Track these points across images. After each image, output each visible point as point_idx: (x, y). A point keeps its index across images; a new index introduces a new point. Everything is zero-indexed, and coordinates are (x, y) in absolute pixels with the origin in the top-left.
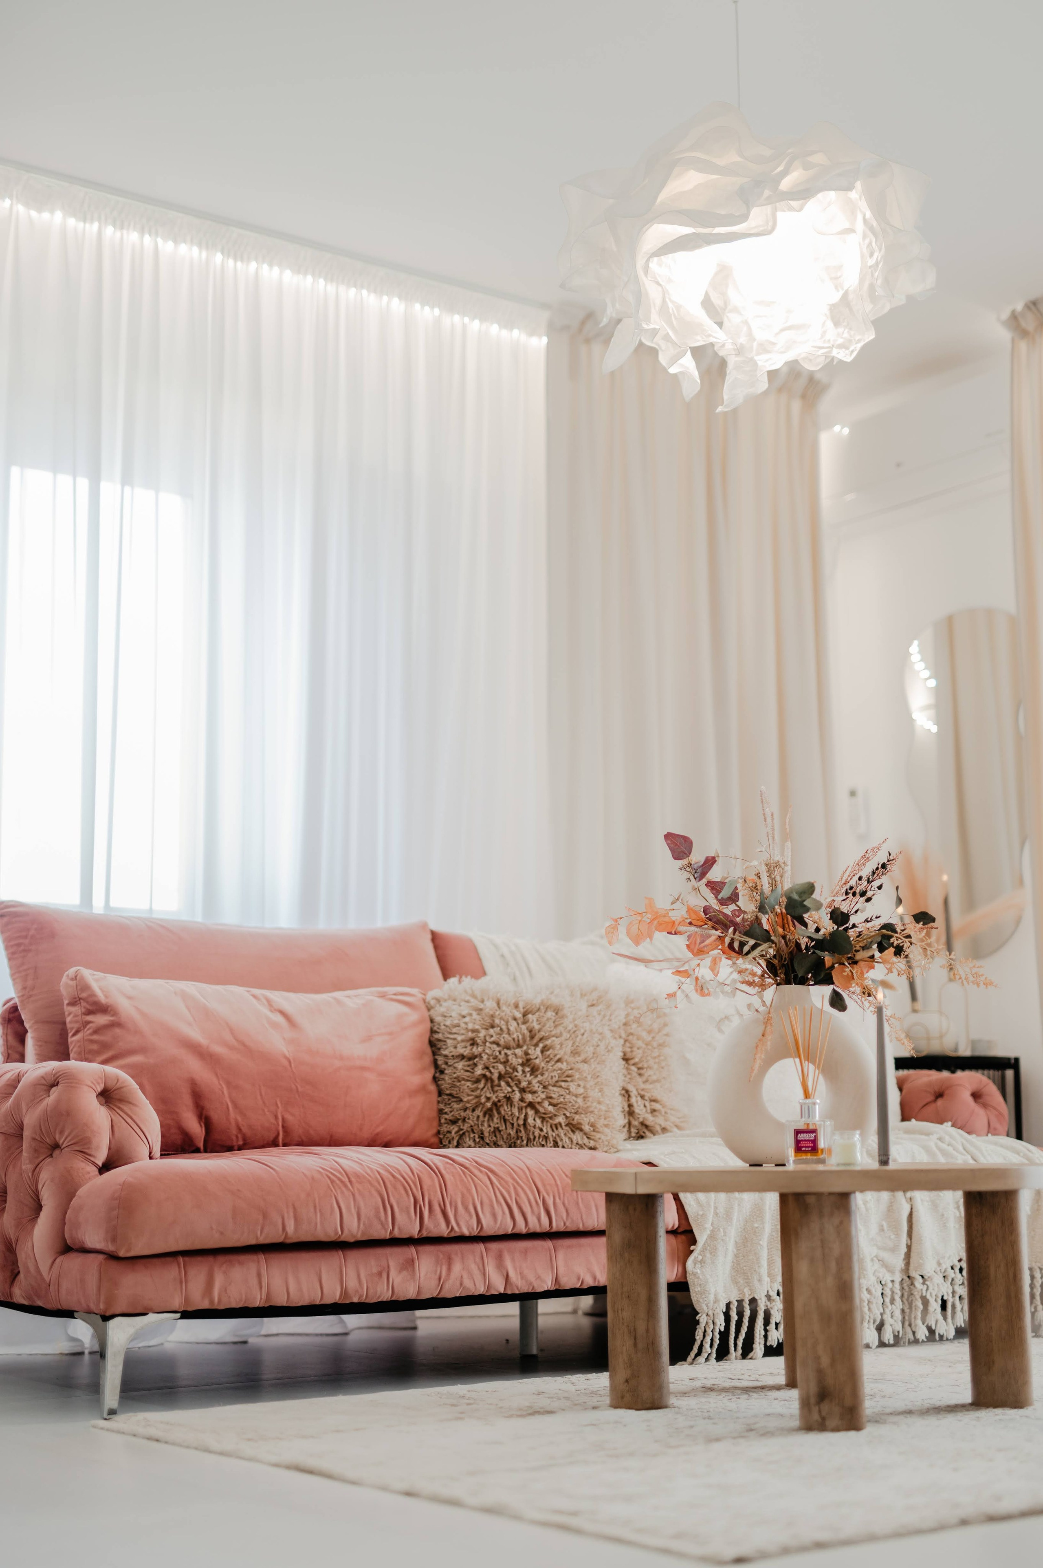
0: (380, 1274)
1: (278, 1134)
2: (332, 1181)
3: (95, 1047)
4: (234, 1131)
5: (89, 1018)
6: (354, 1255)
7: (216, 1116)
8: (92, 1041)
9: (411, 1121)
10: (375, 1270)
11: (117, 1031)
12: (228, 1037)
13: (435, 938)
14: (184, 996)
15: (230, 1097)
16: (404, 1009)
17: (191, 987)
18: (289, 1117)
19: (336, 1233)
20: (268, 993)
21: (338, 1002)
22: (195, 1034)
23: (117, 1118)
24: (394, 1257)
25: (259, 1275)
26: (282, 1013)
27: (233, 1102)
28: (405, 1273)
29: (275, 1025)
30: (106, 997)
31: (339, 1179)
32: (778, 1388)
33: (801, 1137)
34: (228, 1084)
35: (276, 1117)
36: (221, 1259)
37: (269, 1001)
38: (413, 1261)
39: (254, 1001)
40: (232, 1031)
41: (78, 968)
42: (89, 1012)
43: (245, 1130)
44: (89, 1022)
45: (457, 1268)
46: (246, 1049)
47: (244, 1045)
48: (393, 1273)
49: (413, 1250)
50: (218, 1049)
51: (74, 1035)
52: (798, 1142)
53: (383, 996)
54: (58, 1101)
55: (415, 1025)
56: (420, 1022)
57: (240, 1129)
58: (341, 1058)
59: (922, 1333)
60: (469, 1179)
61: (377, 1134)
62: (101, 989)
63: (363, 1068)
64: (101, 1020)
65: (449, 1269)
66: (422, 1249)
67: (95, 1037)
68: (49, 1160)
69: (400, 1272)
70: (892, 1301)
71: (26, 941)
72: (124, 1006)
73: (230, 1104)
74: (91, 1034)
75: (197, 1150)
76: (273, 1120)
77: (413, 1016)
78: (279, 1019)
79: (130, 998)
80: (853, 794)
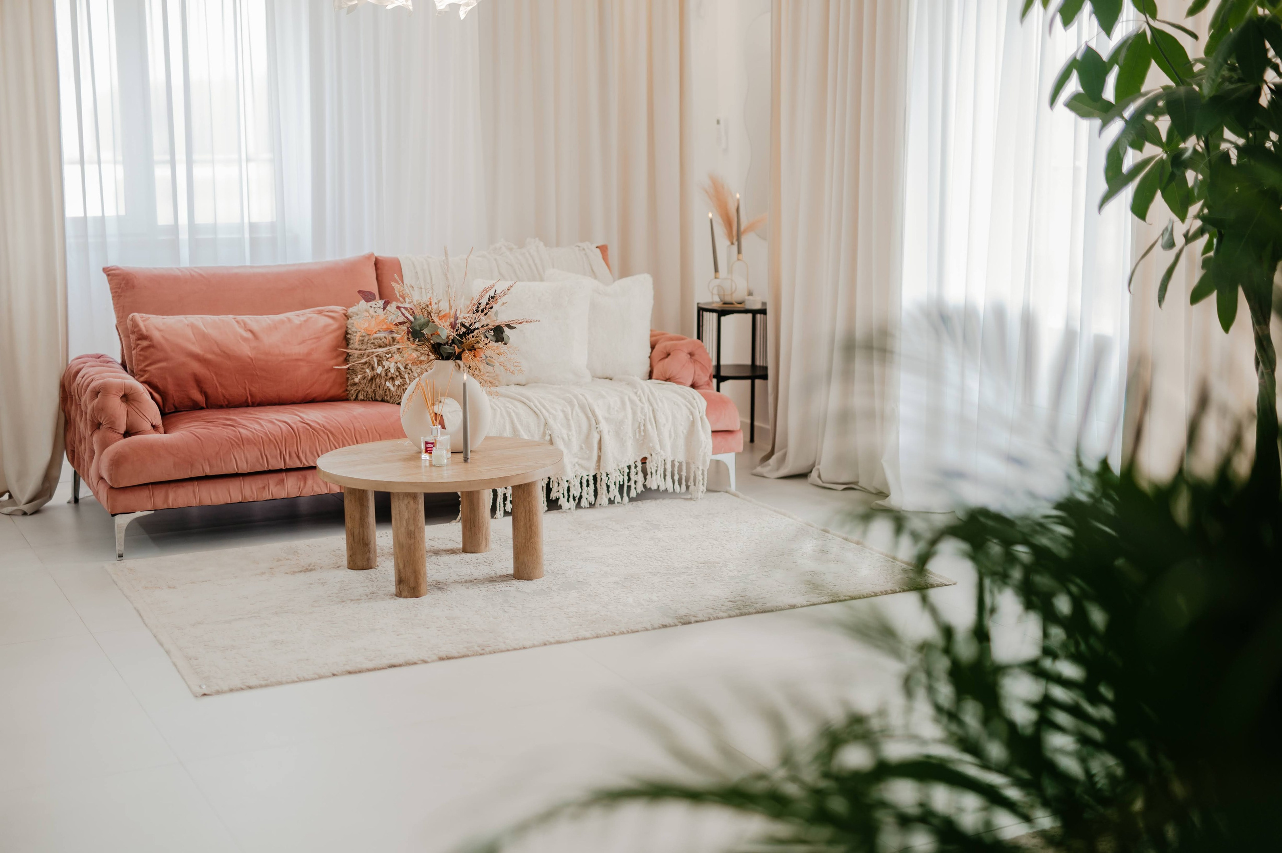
0: (264, 488)
1: (248, 398)
2: (232, 445)
3: (141, 358)
4: (222, 398)
5: (139, 342)
6: (248, 480)
7: (210, 391)
8: (140, 355)
9: (328, 386)
10: (261, 486)
11: (152, 350)
12: (216, 349)
13: (377, 263)
14: (192, 326)
15: (218, 381)
16: (330, 321)
17: (197, 319)
18: (253, 389)
19: (235, 470)
20: (246, 318)
21: (289, 320)
22: (196, 349)
23: (130, 410)
24: (272, 480)
25: (194, 492)
26: (251, 331)
27: (220, 383)
28: (279, 486)
29: (245, 340)
30: (147, 331)
31: (237, 443)
32: (453, 552)
33: (428, 445)
34: (216, 374)
35: (245, 389)
36: (173, 485)
37: (245, 324)
38: (283, 480)
39: (236, 324)
40: (218, 345)
41: (135, 314)
42: (139, 339)
43: (227, 397)
44: (138, 345)
45: (310, 482)
46: (227, 355)
47: (224, 352)
48: (271, 487)
49: (284, 474)
50: (209, 356)
51: (133, 350)
52: (426, 448)
53: (320, 312)
54: (98, 403)
55: (335, 331)
56: (339, 328)
57: (225, 397)
58: (284, 355)
59: (605, 501)
60: (316, 437)
61: (307, 394)
62: (145, 326)
63: (297, 360)
64: (145, 343)
65: (305, 483)
66: (289, 474)
67: (141, 353)
68: (97, 431)
69: (276, 486)
70: (588, 485)
71: (119, 291)
72: (156, 335)
73: (218, 385)
74: (140, 351)
75: (202, 408)
76: (243, 391)
77: (335, 325)
78: (248, 335)
79: (160, 330)
80: (718, 122)
